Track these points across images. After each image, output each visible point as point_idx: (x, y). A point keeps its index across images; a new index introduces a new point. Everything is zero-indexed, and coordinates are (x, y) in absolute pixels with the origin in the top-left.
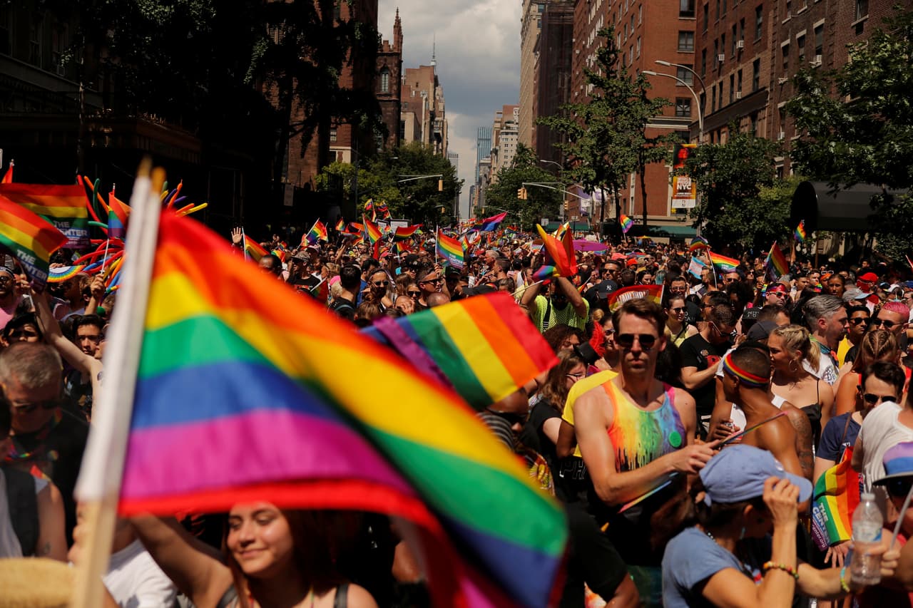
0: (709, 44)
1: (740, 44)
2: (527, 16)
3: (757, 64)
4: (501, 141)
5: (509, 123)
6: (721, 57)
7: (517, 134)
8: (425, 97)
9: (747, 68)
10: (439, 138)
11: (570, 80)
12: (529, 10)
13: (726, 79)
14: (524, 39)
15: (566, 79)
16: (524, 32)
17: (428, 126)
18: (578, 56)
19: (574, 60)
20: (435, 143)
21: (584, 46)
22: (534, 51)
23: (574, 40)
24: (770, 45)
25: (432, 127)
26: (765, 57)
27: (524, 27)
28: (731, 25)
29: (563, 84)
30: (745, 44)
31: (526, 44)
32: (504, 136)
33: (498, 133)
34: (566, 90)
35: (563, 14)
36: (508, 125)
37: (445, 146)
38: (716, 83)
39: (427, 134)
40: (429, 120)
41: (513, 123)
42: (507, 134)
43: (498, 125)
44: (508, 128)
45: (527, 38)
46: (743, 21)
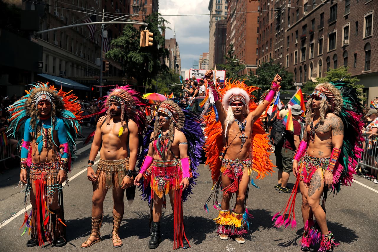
0: (261, 46)
1: (267, 48)
2: (211, 21)
3: (270, 54)
4: (202, 67)
5: (205, 60)
6: (263, 51)
7: (208, 64)
8: (173, 51)
9: (268, 54)
10: (177, 66)
11: (226, 48)
12: (212, 19)
13: (264, 57)
14: (210, 30)
15: (225, 47)
16: (210, 27)
17: (174, 62)
18: (228, 40)
19: (227, 42)
20: (176, 68)
21: (230, 38)
22: (214, 35)
23: (227, 35)
24: (273, 50)
25: (175, 62)
26: (272, 52)
27: (210, 25)
28: (265, 42)
29: (223, 49)
30: (268, 48)
31: (211, 32)
32: (203, 65)
33: (201, 64)
34: (224, 52)
35: (223, 24)
36: (205, 61)
37: (180, 69)
38: (262, 58)
39: (174, 65)
40: (174, 59)
41: (206, 60)
42: (204, 64)
43: (201, 61)
44: (205, 62)
45: (212, 30)
46: (268, 42)
